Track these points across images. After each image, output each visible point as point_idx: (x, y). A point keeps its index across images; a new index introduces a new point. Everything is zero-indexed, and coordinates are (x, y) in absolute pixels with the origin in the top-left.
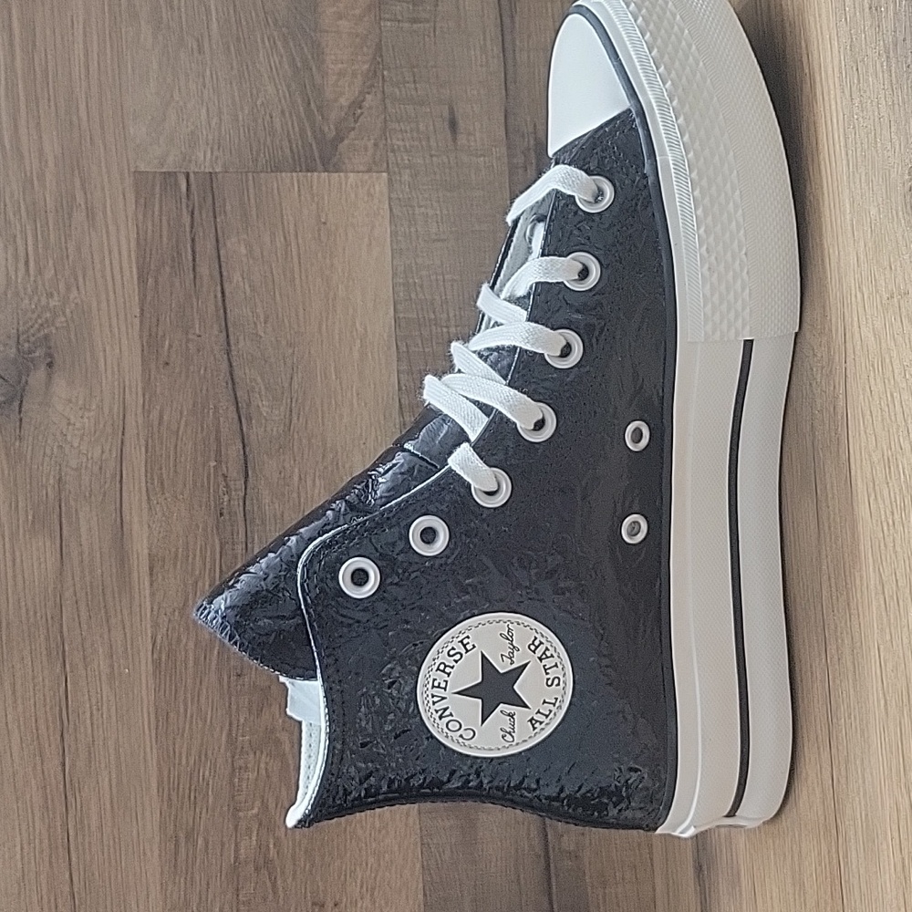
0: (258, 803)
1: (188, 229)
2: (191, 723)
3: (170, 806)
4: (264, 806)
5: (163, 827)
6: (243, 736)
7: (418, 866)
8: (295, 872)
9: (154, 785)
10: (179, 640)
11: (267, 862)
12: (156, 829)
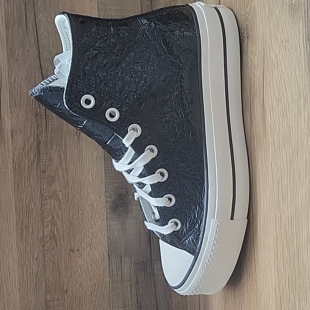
0: (51, 216)
1: (24, 10)
2: (27, 189)
3: (19, 217)
4: (53, 217)
5: (17, 224)
6: (45, 193)
7: (106, 237)
8: (64, 239)
9: (14, 210)
10: (22, 160)
11: (54, 236)
12: (15, 225)
